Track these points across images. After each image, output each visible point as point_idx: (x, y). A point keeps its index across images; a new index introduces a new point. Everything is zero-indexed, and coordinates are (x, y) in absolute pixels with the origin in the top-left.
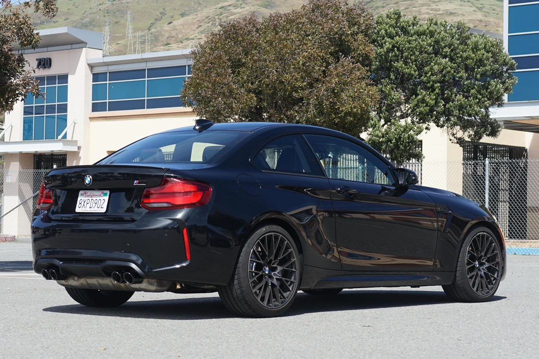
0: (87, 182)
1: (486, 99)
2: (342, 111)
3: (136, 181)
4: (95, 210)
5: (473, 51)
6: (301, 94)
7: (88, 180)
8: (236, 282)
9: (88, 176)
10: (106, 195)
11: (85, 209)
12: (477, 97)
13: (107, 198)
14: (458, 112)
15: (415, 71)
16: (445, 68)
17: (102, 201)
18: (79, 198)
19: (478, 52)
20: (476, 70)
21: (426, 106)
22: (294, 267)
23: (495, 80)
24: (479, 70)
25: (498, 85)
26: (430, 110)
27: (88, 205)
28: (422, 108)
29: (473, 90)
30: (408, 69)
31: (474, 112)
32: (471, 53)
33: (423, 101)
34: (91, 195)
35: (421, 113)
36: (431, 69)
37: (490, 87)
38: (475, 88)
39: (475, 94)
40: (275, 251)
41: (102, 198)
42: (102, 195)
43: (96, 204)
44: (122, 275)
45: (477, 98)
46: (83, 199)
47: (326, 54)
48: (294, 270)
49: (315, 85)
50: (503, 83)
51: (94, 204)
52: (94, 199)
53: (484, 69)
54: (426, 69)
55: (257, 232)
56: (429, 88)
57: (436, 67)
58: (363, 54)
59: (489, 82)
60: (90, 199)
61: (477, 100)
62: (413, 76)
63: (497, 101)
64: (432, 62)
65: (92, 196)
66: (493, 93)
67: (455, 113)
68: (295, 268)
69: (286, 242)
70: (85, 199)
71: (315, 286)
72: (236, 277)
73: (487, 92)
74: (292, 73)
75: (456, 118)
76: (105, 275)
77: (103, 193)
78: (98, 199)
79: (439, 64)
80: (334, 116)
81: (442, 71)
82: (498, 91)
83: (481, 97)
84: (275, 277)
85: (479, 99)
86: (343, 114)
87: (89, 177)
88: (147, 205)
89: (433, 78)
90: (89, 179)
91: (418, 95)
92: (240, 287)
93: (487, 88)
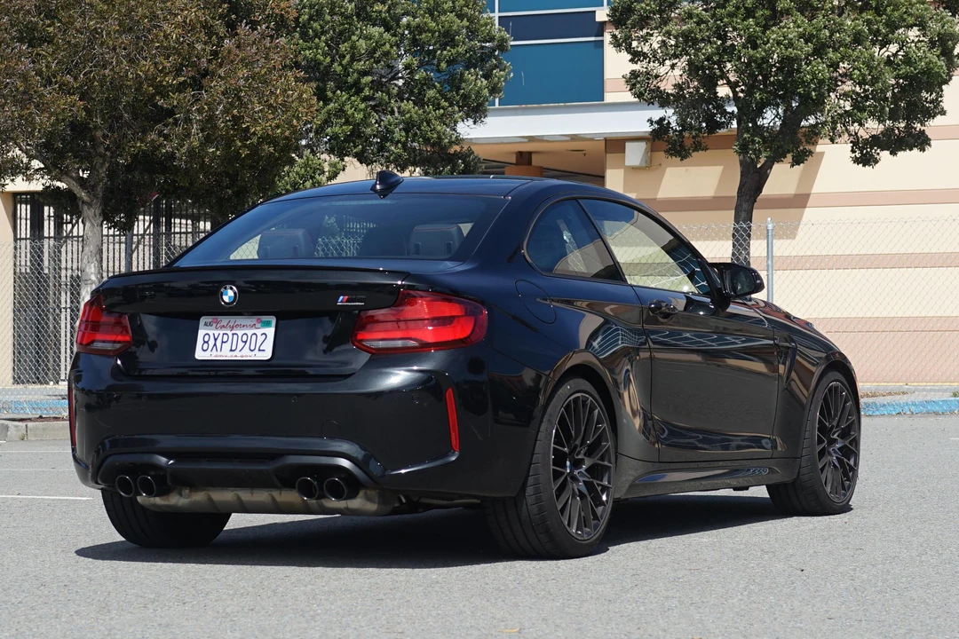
0: (226, 299)
1: (456, 108)
2: (254, 134)
3: (341, 297)
4: (245, 354)
5: (431, 15)
6: (175, 99)
7: (229, 295)
8: (530, 491)
9: (228, 286)
10: (268, 324)
11: (219, 353)
12: (439, 104)
13: (271, 331)
14: (403, 134)
15: (325, 55)
16: (379, 45)
17: (261, 339)
18: (201, 333)
19: (443, 18)
20: (439, 52)
21: (345, 124)
22: (606, 458)
23: (472, 70)
24: (445, 52)
25: (479, 81)
26: (352, 132)
27: (227, 347)
28: (337, 129)
29: (431, 92)
30: (310, 48)
31: (435, 136)
32: (428, 19)
33: (341, 112)
34: (231, 324)
35: (335, 137)
36: (353, 47)
37: (463, 85)
38: (435, 87)
39: (436, 99)
40: (583, 428)
41: (259, 332)
42: (258, 325)
43: (246, 342)
44: (321, 485)
45: (438, 107)
46: (211, 333)
47: (213, 18)
48: (606, 463)
49: (205, 82)
50: (487, 76)
51: (241, 344)
52: (240, 333)
53: (454, 51)
54: (343, 47)
55: (559, 392)
56: (350, 87)
57: (362, 44)
58: (277, 15)
59: (462, 75)
60: (230, 333)
61: (442, 111)
62: (320, 63)
63: (476, 111)
64: (354, 35)
65: (232, 328)
66: (470, 97)
67: (397, 136)
68: (610, 462)
69: (597, 411)
70: (216, 333)
71: (625, 494)
72: (531, 480)
73: (458, 95)
74: (155, 58)
75: (400, 145)
76: (280, 485)
77: (259, 321)
78: (250, 332)
79: (368, 38)
80: (240, 144)
81: (374, 50)
82: (478, 93)
83: (447, 104)
84: (581, 479)
85: (443, 108)
86: (255, 140)
87: (231, 289)
88: (367, 344)
89: (359, 66)
90: (231, 293)
91: (331, 100)
92: (539, 500)
93: (459, 88)
